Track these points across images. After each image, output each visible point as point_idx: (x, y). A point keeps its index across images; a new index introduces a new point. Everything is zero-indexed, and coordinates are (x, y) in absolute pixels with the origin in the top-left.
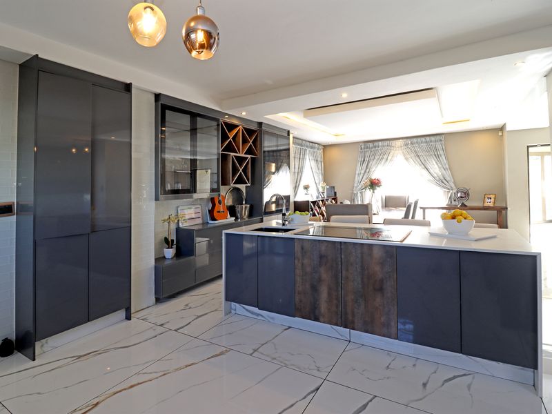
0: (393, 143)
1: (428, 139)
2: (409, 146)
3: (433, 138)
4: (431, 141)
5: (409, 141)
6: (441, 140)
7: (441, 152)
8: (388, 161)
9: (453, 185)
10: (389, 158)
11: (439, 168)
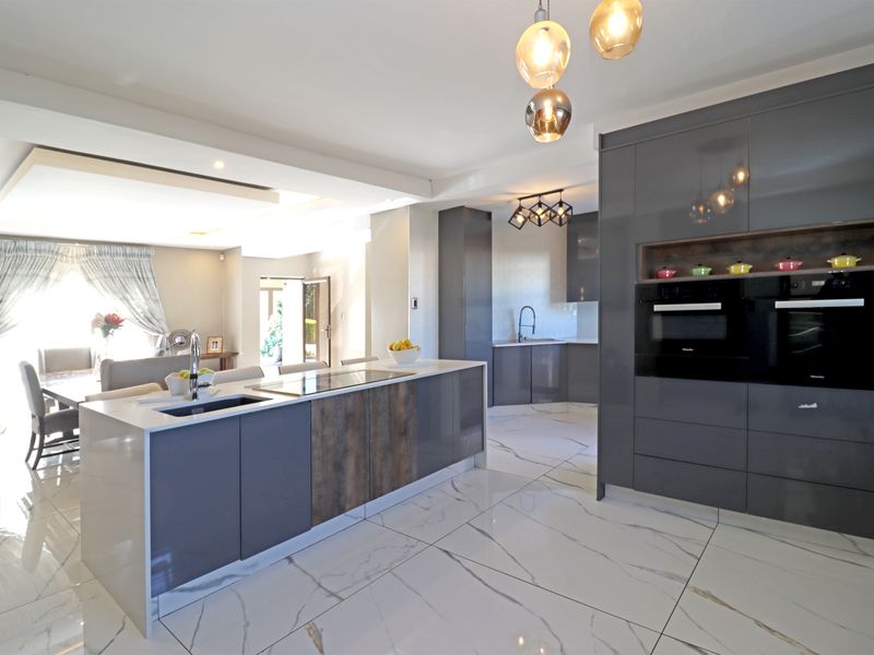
0: (62, 247)
1: (128, 250)
2: (95, 257)
3: (136, 250)
4: (133, 255)
5: (95, 249)
6: (149, 256)
7: (149, 275)
8: (51, 282)
9: (165, 326)
10: (53, 275)
11: (146, 299)
